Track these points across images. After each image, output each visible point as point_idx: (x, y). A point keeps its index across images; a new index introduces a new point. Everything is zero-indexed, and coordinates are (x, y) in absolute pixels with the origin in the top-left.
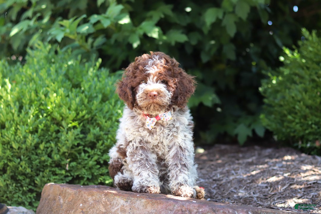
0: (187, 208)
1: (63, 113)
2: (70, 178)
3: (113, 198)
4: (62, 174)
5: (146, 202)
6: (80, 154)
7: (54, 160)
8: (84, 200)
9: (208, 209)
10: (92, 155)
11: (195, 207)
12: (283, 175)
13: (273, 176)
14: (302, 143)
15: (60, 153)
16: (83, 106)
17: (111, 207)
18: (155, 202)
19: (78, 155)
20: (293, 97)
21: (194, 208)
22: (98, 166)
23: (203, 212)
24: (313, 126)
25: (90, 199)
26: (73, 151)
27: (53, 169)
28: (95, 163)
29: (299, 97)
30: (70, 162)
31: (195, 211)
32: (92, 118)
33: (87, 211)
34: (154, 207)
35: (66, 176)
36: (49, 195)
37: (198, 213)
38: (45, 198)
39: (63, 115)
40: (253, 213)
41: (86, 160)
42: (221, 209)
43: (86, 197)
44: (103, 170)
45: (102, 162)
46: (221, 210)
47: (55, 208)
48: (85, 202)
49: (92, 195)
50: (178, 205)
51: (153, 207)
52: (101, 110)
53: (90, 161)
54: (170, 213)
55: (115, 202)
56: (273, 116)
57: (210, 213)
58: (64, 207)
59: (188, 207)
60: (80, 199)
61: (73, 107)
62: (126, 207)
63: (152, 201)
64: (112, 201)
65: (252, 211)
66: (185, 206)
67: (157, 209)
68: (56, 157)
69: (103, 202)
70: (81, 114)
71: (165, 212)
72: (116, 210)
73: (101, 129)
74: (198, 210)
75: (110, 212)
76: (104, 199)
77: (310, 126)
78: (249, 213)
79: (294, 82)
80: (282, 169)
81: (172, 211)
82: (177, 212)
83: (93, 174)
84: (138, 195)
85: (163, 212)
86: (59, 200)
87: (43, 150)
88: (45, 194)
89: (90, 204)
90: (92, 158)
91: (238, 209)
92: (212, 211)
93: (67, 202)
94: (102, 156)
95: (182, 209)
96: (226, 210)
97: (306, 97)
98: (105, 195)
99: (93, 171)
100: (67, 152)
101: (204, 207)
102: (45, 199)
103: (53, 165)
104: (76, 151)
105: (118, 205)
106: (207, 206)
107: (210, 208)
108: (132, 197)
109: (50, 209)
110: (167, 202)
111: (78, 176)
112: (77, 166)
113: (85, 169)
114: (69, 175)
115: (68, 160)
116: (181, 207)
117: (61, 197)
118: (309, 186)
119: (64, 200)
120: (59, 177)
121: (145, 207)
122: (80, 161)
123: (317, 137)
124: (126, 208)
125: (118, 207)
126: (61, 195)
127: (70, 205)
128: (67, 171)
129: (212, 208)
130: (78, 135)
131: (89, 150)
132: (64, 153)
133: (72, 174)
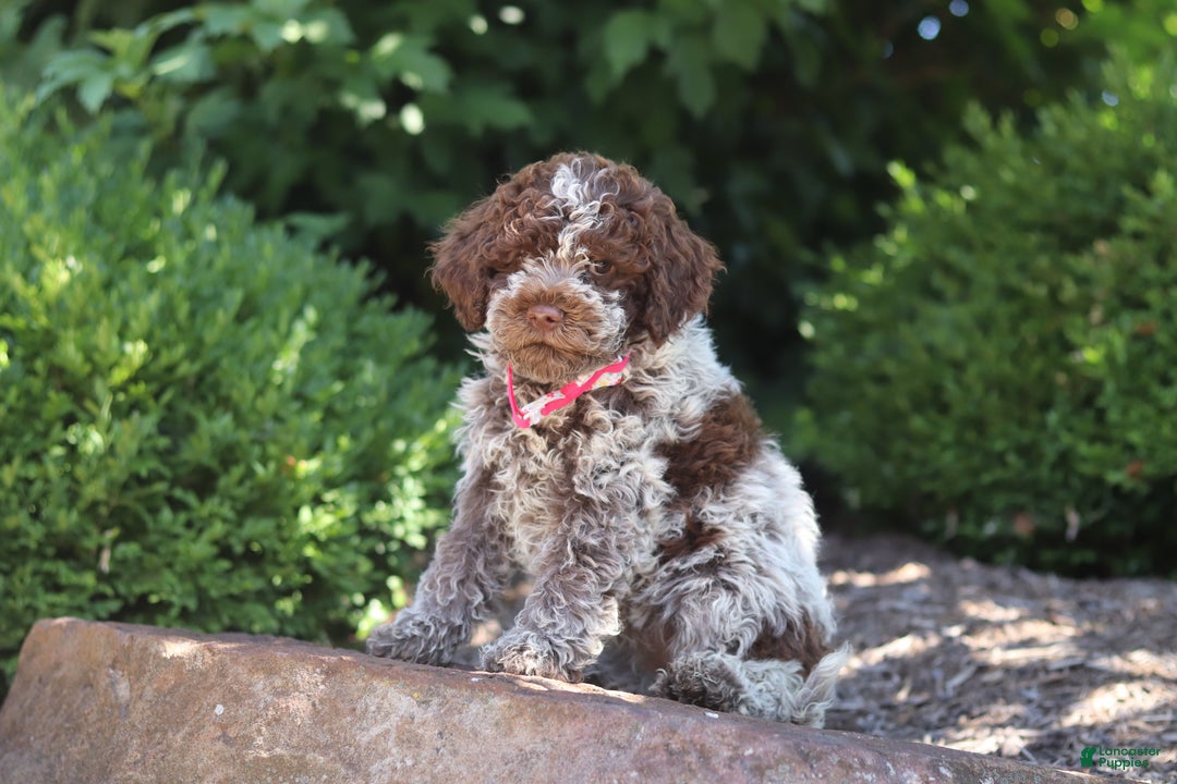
0: (691, 741)
1: (96, 348)
2: (114, 606)
3: (363, 684)
4: (81, 589)
5: (510, 707)
6: (154, 511)
7: (54, 529)
8: (231, 690)
9: (780, 749)
10: (202, 519)
11: (723, 736)
12: (938, 631)
13: (902, 634)
14: (962, 519)
15: (82, 504)
16: (172, 328)
17: (352, 724)
18: (552, 710)
19: (148, 518)
20: (931, 349)
21: (722, 743)
22: (225, 564)
23: (759, 758)
24: (1012, 459)
25: (260, 686)
26: (128, 500)
27: (48, 566)
28: (214, 550)
29: (959, 350)
30: (115, 542)
31: (726, 753)
32: (200, 378)
33: (244, 737)
34: (542, 732)
35: (99, 597)
36: (58, 666)
37: (739, 762)
38: (37, 678)
39: (97, 357)
40: (957, 771)
41: (176, 537)
42: (833, 750)
43: (244, 677)
44: (242, 578)
45: (239, 549)
46: (834, 754)
47: (93, 717)
48: (237, 699)
49: (270, 672)
50: (651, 725)
51: (540, 729)
52: (235, 349)
53: (194, 540)
54: (617, 756)
55: (372, 702)
56: (844, 417)
57: (789, 763)
58: (135, 717)
59: (697, 736)
60: (213, 685)
61: (136, 326)
62: (424, 723)
63: (536, 705)
64: (360, 697)
65: (951, 764)
66: (680, 731)
67: (556, 739)
68: (66, 520)
69: (317, 702)
70: (165, 358)
71: (594, 752)
72: (378, 735)
73: (240, 420)
74: (736, 748)
75: (350, 745)
76: (322, 687)
77: (1000, 459)
78: (943, 770)
79: (937, 296)
80: (928, 610)
81: (623, 748)
82: (649, 757)
83: (201, 594)
84: (474, 679)
85: (584, 753)
86: (113, 684)
87: (14, 489)
88: (36, 661)
89: (262, 705)
90: (201, 531)
91: (897, 753)
92: (797, 757)
93: (149, 693)
94: (240, 525)
95: (668, 745)
96: (854, 757)
97: (990, 350)
98: (327, 673)
99: (204, 581)
100: (106, 503)
101: (761, 738)
102: (40, 680)
103: (50, 551)
104: (138, 499)
105: (387, 715)
106: (776, 735)
107: (788, 742)
108: (446, 685)
109: (67, 720)
110: (603, 712)
111: (143, 598)
112: (139, 560)
113: (175, 573)
114: (108, 591)
115: (111, 534)
116: (663, 734)
117: (120, 673)
118: (1054, 676)
119: (136, 687)
120: (71, 597)
121: (506, 727)
122: (153, 538)
123: (1022, 499)
124: (421, 731)
125: (386, 725)
126: (118, 665)
127: (167, 707)
128: (102, 577)
129: (797, 746)
130: (149, 437)
131: (191, 499)
132: (94, 505)
133: (122, 589)
